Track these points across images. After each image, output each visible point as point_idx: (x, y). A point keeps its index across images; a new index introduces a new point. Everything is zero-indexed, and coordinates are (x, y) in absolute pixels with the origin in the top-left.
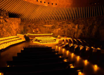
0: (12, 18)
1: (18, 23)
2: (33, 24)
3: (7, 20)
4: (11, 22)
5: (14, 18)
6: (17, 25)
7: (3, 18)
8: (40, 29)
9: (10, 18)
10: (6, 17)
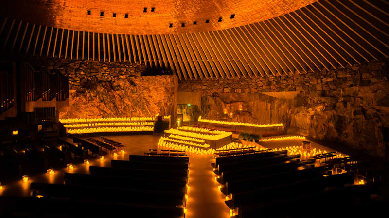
0: (148, 77)
1: (163, 88)
2: (226, 90)
3: (137, 82)
4: (146, 86)
5: (154, 77)
6: (162, 92)
7: (126, 78)
8: (248, 106)
9: (144, 77)
10: (134, 75)
